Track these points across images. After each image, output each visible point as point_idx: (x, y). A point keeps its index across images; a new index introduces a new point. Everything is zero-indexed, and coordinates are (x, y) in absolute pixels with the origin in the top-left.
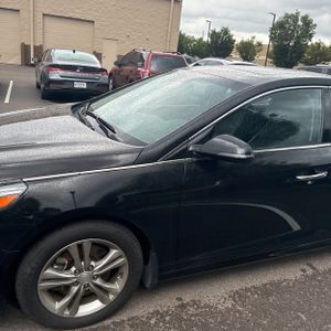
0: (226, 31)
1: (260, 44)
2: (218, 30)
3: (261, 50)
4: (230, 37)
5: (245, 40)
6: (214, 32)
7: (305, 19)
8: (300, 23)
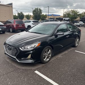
0: (22, 13)
1: (30, 15)
2: (20, 13)
3: (31, 17)
4: (23, 14)
5: (27, 15)
6: (19, 13)
7: (39, 9)
8: (39, 10)
